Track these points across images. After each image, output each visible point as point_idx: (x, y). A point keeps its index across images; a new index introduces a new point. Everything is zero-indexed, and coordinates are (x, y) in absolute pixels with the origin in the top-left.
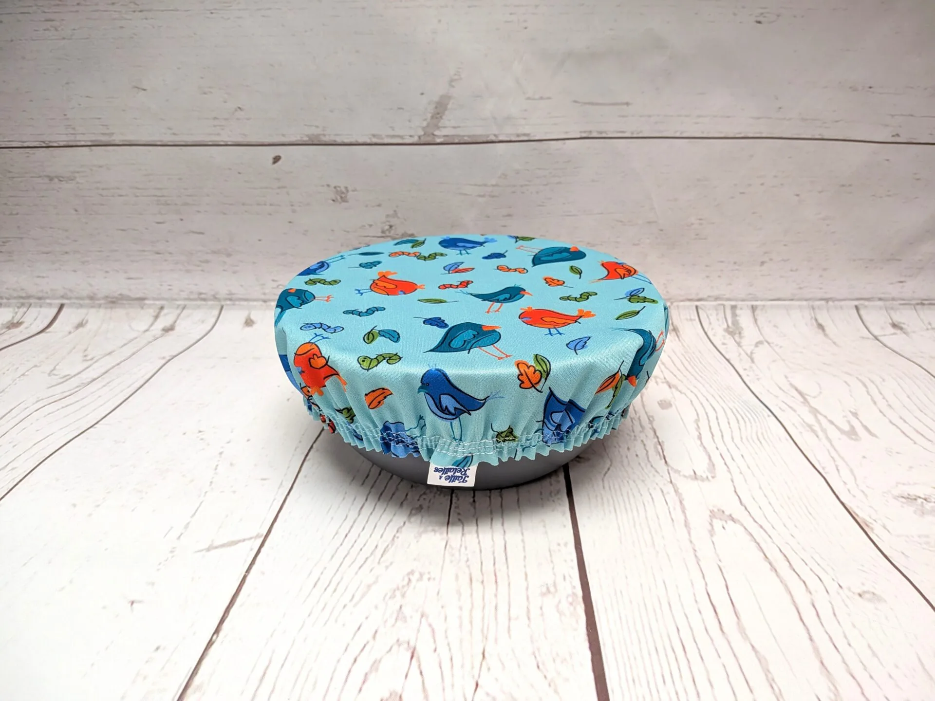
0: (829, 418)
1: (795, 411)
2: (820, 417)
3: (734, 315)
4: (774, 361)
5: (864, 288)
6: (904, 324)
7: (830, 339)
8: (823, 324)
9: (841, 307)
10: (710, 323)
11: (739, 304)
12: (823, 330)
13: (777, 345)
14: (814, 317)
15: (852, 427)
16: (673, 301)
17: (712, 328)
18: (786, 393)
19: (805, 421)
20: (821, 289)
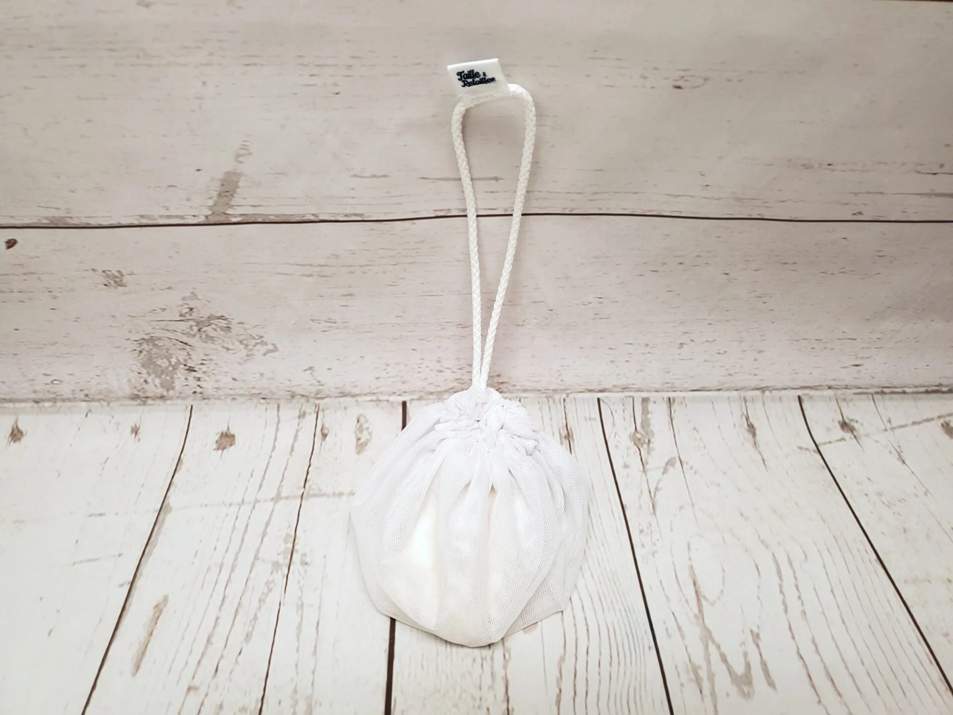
0: (723, 649)
1: (683, 637)
2: (712, 648)
3: (645, 411)
4: (681, 508)
5: (811, 373)
6: (857, 422)
7: (760, 453)
8: (755, 425)
9: (780, 399)
10: (614, 425)
11: (652, 396)
12: (754, 435)
13: (691, 468)
14: (745, 413)
15: (748, 666)
16: (569, 392)
17: (616, 434)
18: (681, 590)
19: (691, 659)
20: (756, 375)
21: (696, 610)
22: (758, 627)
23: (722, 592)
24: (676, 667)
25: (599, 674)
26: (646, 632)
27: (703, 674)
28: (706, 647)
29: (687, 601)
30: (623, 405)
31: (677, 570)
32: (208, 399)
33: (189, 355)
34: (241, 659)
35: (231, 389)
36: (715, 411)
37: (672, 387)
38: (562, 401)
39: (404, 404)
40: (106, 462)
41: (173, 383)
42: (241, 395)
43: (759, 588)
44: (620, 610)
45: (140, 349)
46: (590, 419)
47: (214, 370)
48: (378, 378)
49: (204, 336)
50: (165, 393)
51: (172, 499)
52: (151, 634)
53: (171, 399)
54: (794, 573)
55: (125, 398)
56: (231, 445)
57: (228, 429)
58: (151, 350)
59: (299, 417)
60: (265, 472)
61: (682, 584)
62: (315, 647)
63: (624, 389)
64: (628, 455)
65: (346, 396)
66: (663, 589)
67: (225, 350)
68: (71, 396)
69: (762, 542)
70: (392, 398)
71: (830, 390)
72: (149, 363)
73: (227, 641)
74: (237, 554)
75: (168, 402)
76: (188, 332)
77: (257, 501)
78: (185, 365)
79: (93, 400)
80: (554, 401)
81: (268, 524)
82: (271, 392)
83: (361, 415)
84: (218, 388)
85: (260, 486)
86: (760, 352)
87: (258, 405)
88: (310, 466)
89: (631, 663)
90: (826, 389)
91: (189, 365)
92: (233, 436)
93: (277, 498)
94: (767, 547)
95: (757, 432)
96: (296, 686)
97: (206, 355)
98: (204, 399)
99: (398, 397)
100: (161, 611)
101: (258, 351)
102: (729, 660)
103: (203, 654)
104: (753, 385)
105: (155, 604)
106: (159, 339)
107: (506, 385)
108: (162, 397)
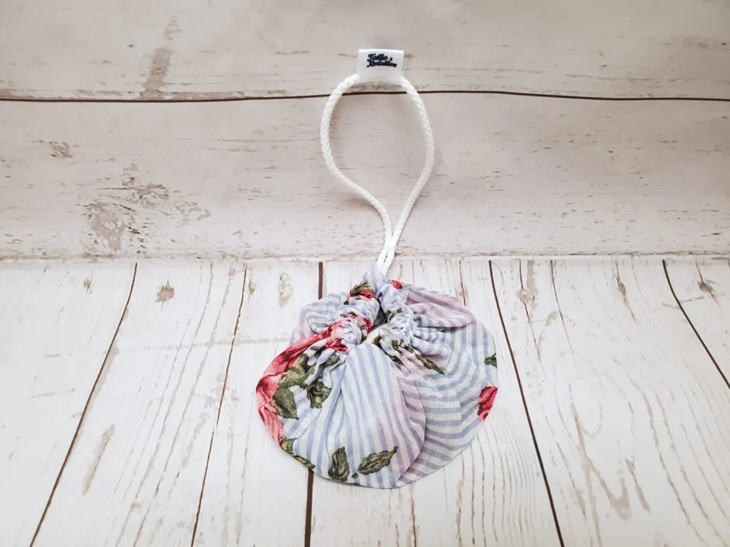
0: (602, 476)
1: (567, 465)
2: (593, 475)
3: (531, 272)
4: (562, 354)
5: (675, 241)
6: (714, 283)
7: (630, 309)
8: (625, 285)
9: (647, 263)
10: (503, 283)
11: (537, 259)
12: (624, 293)
13: (571, 320)
14: (617, 275)
15: (625, 491)
16: (464, 255)
17: (505, 291)
18: (564, 424)
19: (575, 484)
20: (626, 241)
21: (578, 442)
22: (633, 457)
23: (600, 426)
24: (562, 492)
25: (494, 496)
26: (534, 461)
27: (585, 497)
28: (588, 475)
29: (570, 435)
30: (512, 266)
31: (560, 408)
32: (150, 258)
33: (133, 219)
34: (178, 480)
35: (170, 249)
36: (590, 273)
37: (554, 251)
38: (458, 263)
39: (321, 265)
40: (61, 311)
41: (120, 243)
42: (179, 255)
43: (632, 423)
44: (511, 442)
45: (89, 214)
46: (482, 278)
47: (155, 232)
48: (298, 242)
49: (145, 203)
50: (113, 253)
51: (119, 343)
52: (99, 458)
53: (118, 257)
54: (663, 411)
55: (77, 256)
56: (171, 297)
57: (168, 283)
58: (99, 214)
59: (230, 274)
60: (201, 321)
61: (565, 419)
62: (244, 470)
63: (513, 253)
64: (515, 310)
65: (269, 257)
66: (548, 423)
67: (164, 215)
68: (31, 254)
69: (634, 384)
70: (310, 260)
71: (690, 255)
72: (98, 226)
73: (166, 464)
74: (175, 390)
75: (116, 260)
76: (131, 199)
77: (193, 345)
78: (130, 228)
79: (50, 258)
80: (451, 264)
81: (202, 365)
82: (205, 252)
83: (284, 273)
84: (159, 248)
85: (197, 333)
86: (632, 221)
87: (194, 263)
88: (239, 316)
89: (522, 488)
90: (687, 255)
91: (133, 228)
92: (173, 289)
93: (211, 343)
94: (638, 389)
95: (626, 290)
96: (227, 505)
97: (147, 219)
98: (147, 258)
99: (316, 258)
100: (109, 439)
101: (193, 216)
102: (608, 487)
103: (145, 477)
104: (624, 251)
105: (103, 432)
106: (106, 205)
107: (408, 249)
108: (110, 256)
